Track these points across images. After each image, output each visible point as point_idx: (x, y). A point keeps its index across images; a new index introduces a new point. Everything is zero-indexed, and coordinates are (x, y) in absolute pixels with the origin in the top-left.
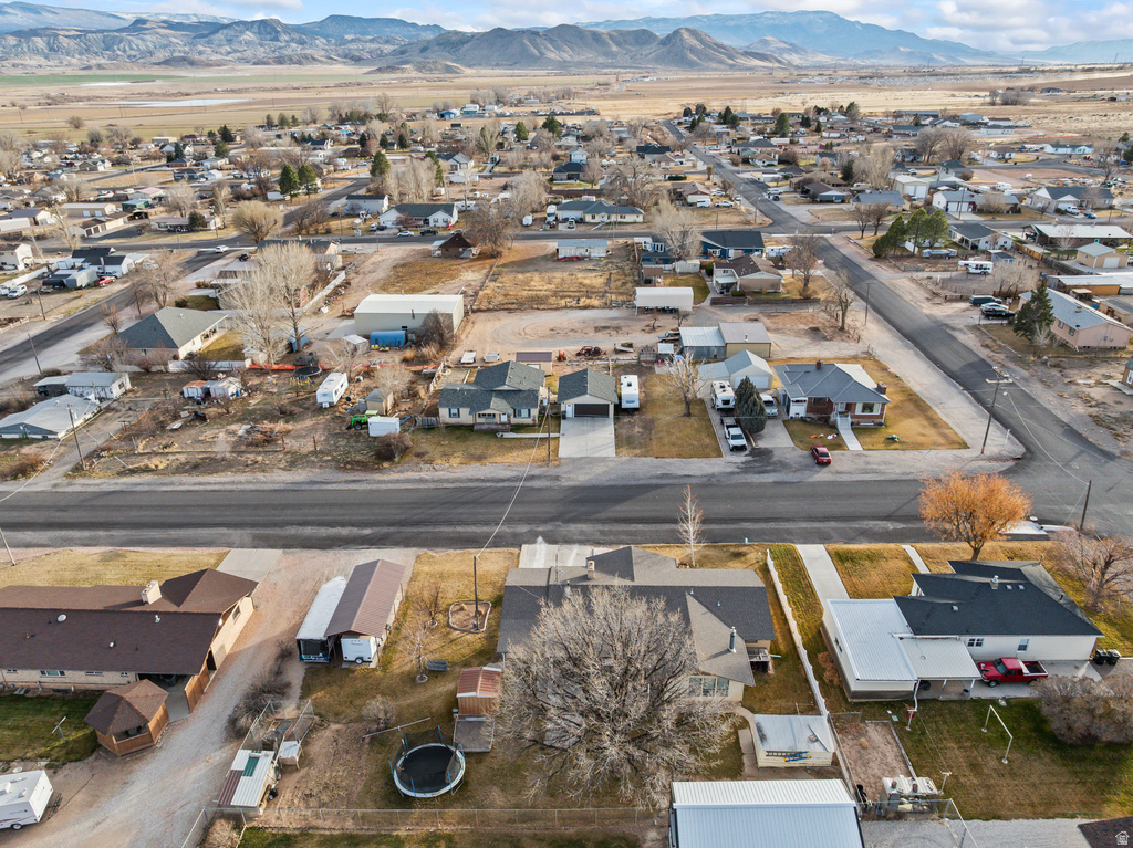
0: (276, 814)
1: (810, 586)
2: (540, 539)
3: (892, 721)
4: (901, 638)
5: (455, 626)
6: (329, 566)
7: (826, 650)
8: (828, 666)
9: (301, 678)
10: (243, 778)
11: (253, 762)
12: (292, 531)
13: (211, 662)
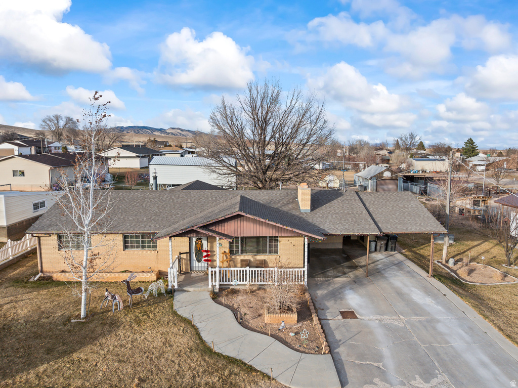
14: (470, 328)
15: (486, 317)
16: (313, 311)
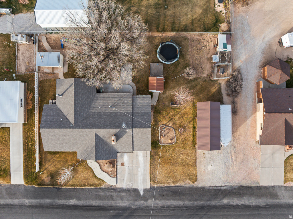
0: (212, 40)
1: (24, 151)
2: (142, 193)
3: (15, 74)
5: (172, 129)
6: (235, 173)
7: (28, 110)
8: (29, 101)
9: (224, 99)
10: (226, 42)
11: (225, 47)
12: (261, 202)
13: (260, 101)
14: (145, 170)
15: (150, 166)
16: (115, 164)
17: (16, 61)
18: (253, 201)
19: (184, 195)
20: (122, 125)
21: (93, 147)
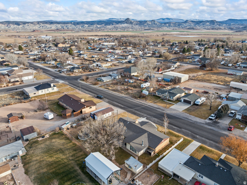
2: (146, 118)
3: (161, 177)
4: (180, 163)
10: (65, 124)
11: (68, 123)
12: (114, 102)
13: (81, 112)
17: (154, 183)
18: (116, 103)
19: (132, 112)
20: (129, 123)
21: (146, 125)
